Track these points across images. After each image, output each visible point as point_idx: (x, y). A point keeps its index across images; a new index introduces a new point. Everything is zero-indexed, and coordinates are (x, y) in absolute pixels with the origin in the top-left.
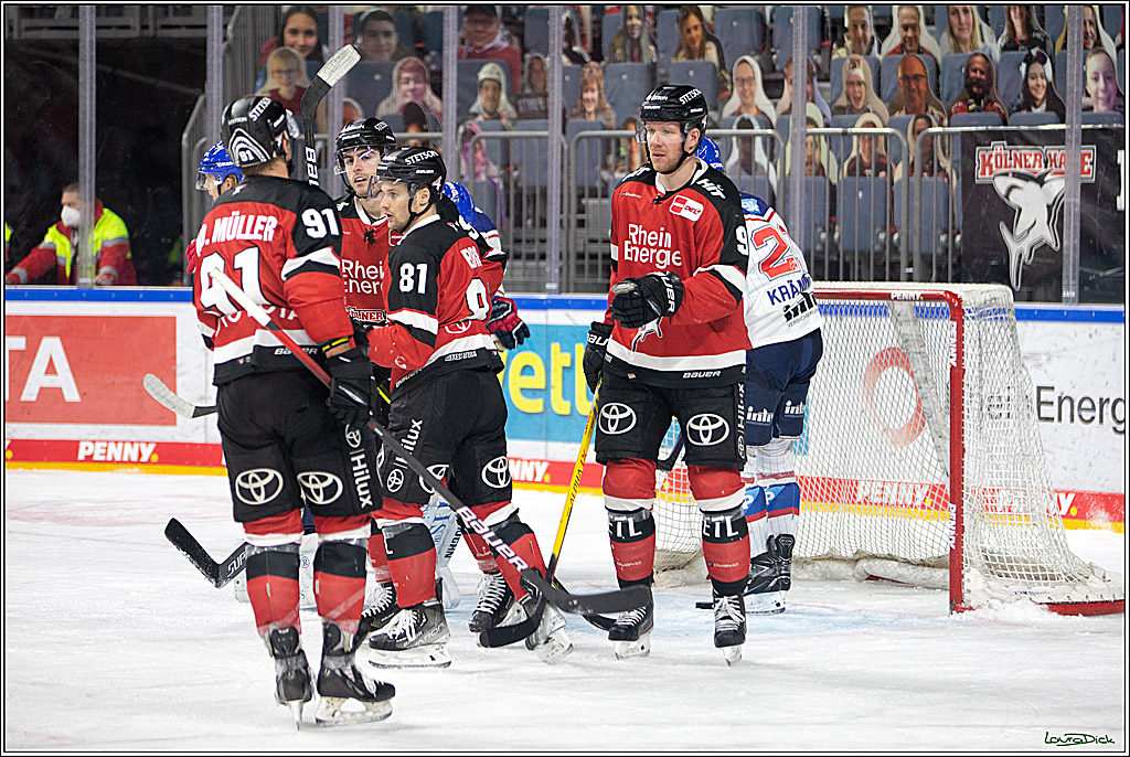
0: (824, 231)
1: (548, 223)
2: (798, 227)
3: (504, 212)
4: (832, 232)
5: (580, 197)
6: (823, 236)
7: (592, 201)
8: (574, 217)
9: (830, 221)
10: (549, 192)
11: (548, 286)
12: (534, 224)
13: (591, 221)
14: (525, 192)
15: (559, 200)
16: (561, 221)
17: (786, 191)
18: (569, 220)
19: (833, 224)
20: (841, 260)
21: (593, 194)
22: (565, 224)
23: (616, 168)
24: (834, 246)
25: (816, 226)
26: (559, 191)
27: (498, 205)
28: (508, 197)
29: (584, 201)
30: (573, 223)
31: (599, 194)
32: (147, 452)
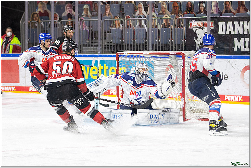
0: (157, 40)
1: (98, 39)
2: (151, 39)
3: (89, 36)
4: (159, 40)
5: (105, 33)
6: (157, 41)
7: (108, 34)
8: (104, 37)
9: (158, 38)
10: (98, 32)
11: (98, 52)
12: (95, 39)
13: (108, 38)
14: (93, 32)
15: (100, 34)
16: (101, 38)
17: (149, 31)
18: (103, 38)
19: (159, 38)
20: (161, 46)
21: (108, 32)
22: (102, 39)
23: (113, 27)
24: (159, 43)
25: (155, 39)
26: (100, 32)
27: (88, 35)
28: (90, 33)
29: (106, 34)
30: (104, 39)
31: (109, 32)
32: (13, 88)
